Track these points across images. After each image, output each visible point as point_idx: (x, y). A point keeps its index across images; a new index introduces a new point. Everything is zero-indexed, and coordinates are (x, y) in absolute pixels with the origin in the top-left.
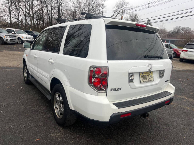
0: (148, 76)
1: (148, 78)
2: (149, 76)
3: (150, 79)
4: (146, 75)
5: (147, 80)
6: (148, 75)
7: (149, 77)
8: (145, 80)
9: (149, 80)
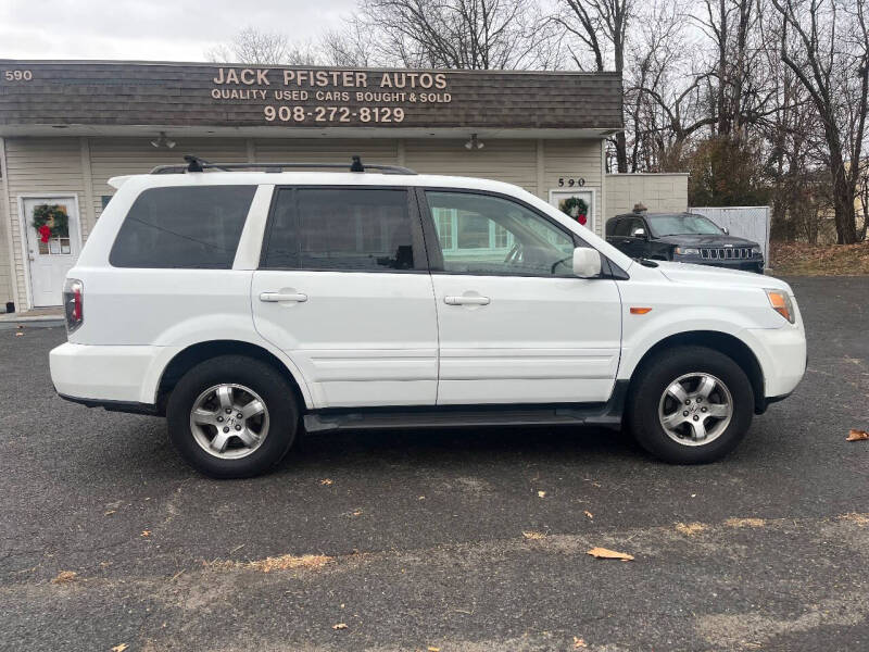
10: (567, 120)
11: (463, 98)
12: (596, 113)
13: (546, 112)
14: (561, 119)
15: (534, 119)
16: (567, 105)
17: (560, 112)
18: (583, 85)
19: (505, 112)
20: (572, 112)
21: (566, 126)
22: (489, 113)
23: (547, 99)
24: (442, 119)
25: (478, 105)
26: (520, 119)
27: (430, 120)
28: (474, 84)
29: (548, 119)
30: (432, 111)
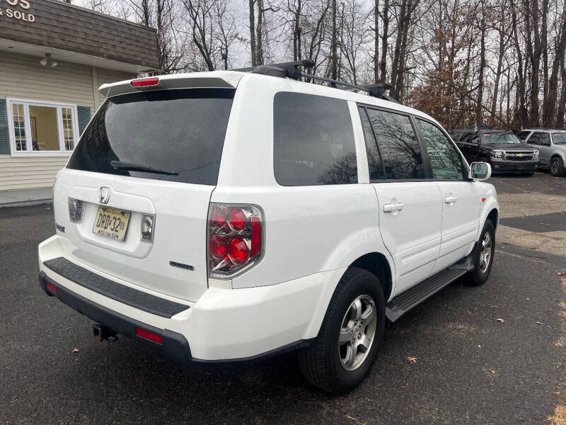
0: (113, 221)
1: (112, 226)
2: (118, 222)
3: (117, 231)
4: (108, 216)
5: (109, 230)
6: (115, 218)
7: (116, 226)
8: (103, 229)
9: (112, 232)
10: (125, 57)
11: (45, 21)
12: (142, 55)
13: (110, 47)
14: (121, 55)
15: (102, 50)
16: (124, 45)
17: (119, 49)
18: (133, 32)
19: (80, 40)
20: (127, 51)
21: (125, 61)
22: (67, 38)
23: (110, 37)
24: (28, 36)
25: (57, 30)
26: (91, 49)
27: (17, 34)
28: (53, 11)
29: (112, 53)
30: (18, 27)
